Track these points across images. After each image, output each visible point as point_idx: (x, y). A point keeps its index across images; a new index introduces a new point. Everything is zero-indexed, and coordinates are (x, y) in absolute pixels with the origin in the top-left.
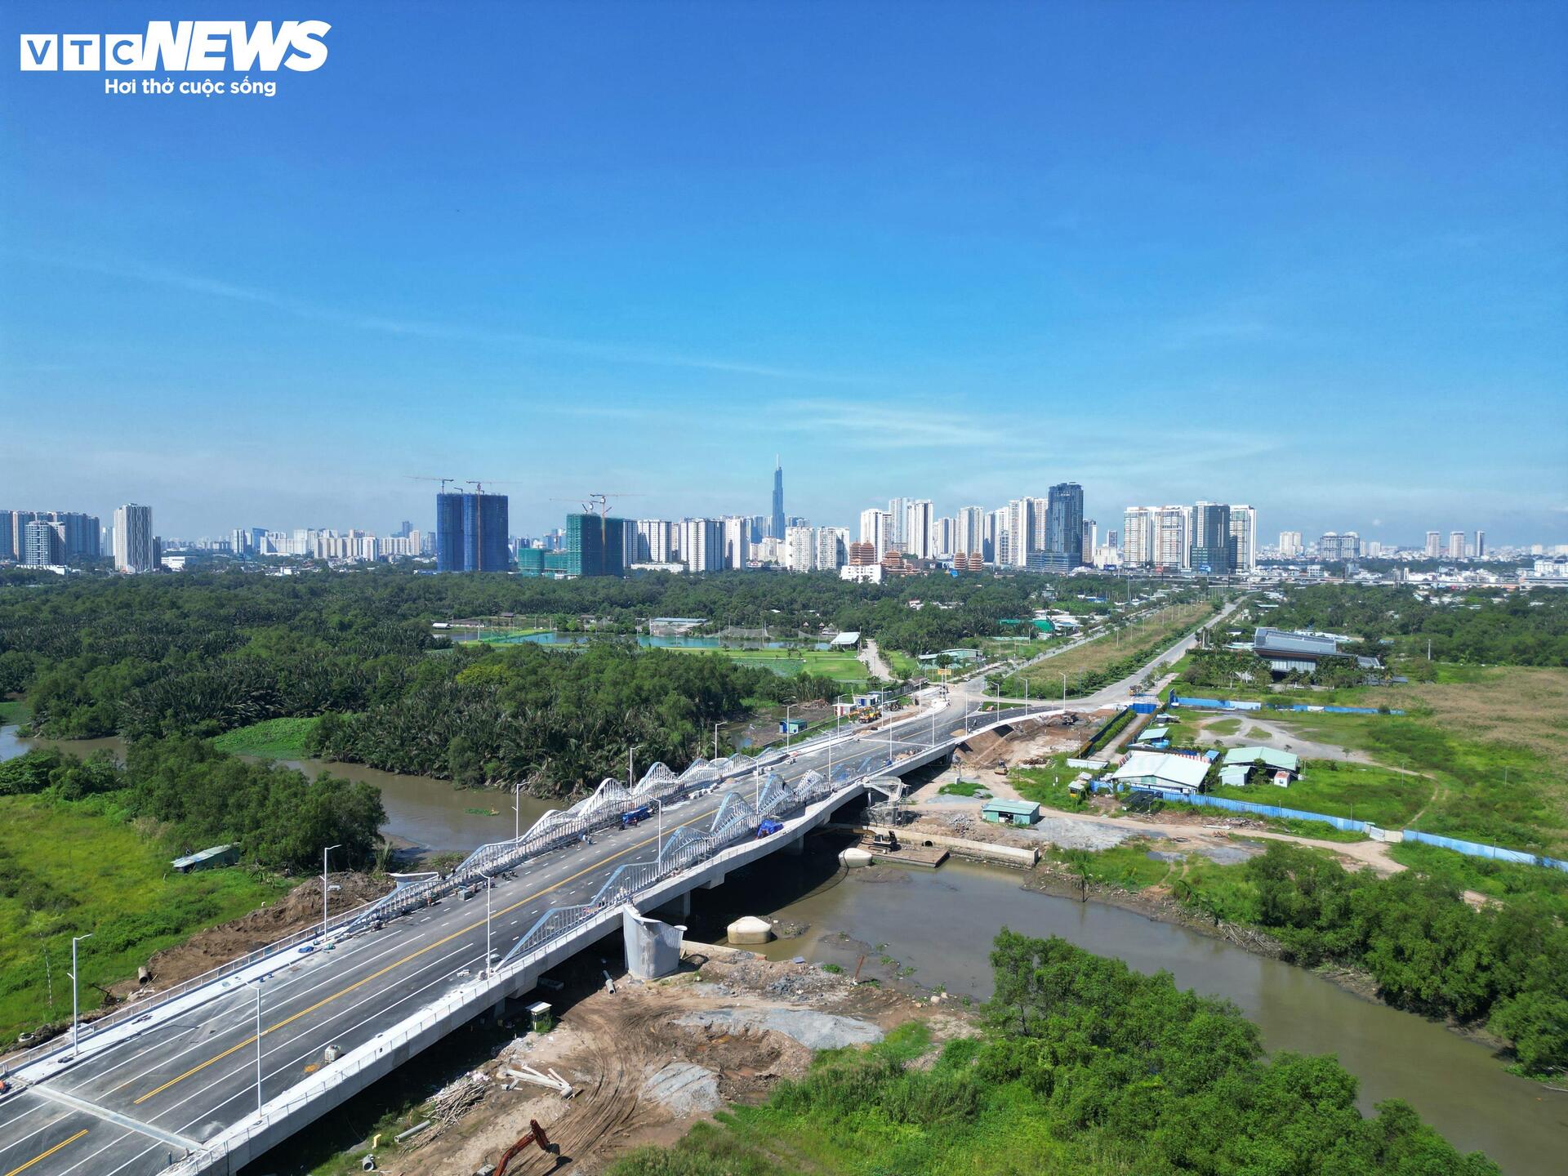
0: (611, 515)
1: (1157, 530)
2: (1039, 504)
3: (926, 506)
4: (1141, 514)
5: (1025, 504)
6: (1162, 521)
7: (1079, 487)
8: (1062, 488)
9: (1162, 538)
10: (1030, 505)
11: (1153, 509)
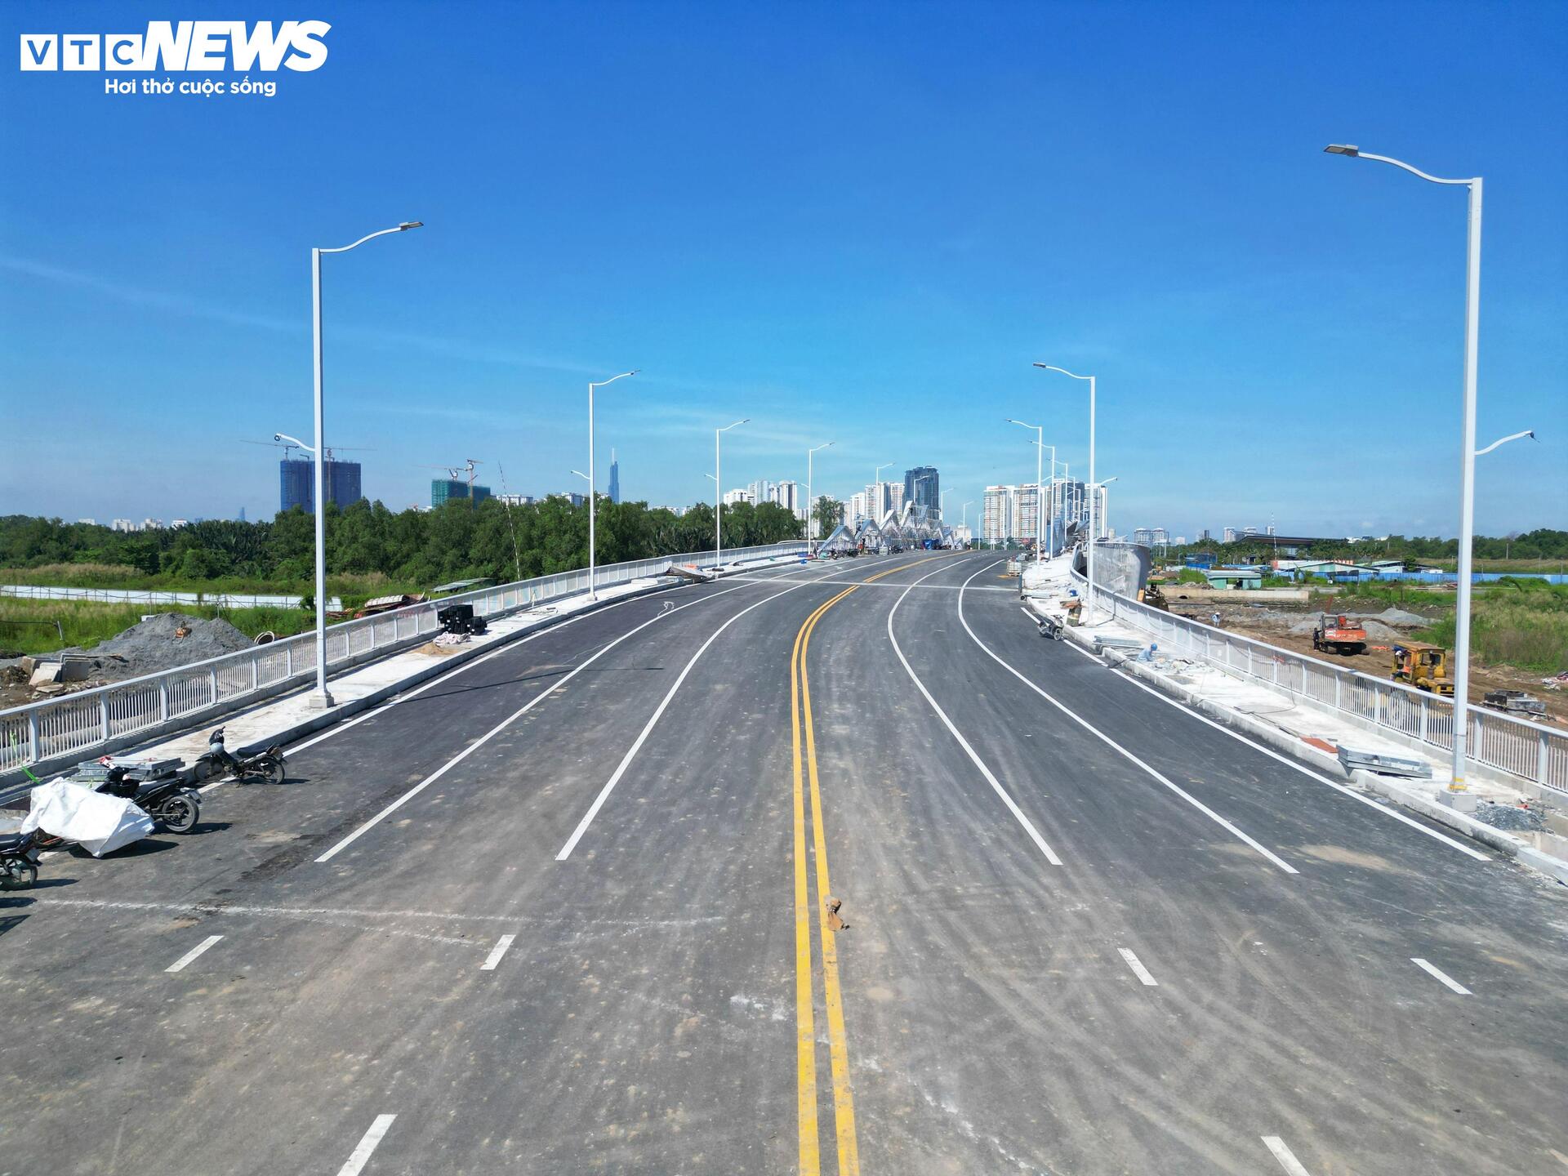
0: (477, 483)
1: (1015, 507)
2: (895, 488)
3: (790, 487)
4: (1000, 493)
5: (883, 487)
6: (1021, 499)
7: (935, 470)
8: (917, 472)
9: (1021, 515)
10: (887, 489)
11: (1011, 488)
